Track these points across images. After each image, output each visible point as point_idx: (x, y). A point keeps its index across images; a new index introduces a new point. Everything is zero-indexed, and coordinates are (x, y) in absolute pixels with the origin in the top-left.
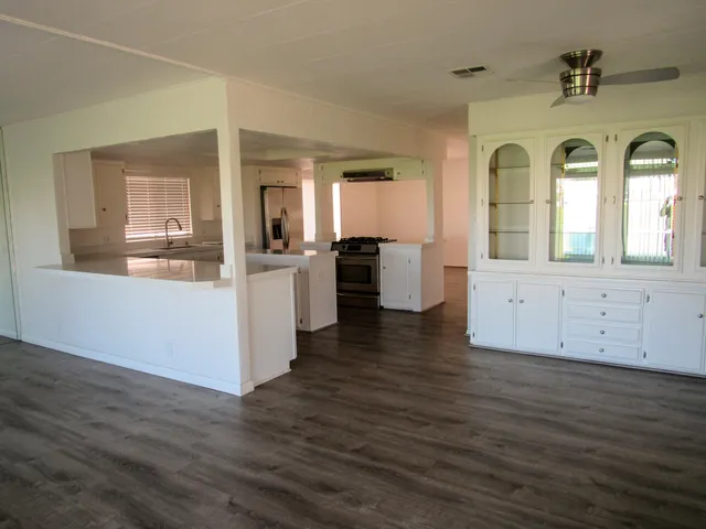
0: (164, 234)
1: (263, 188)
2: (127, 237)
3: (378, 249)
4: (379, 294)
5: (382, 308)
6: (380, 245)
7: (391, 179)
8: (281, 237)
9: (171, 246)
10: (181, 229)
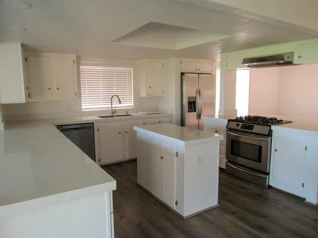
0: (110, 106)
1: (182, 74)
2: (83, 107)
3: (271, 131)
4: (268, 174)
5: (270, 187)
6: (273, 127)
7: (290, 63)
8: (195, 111)
9: (115, 114)
10: (120, 102)
